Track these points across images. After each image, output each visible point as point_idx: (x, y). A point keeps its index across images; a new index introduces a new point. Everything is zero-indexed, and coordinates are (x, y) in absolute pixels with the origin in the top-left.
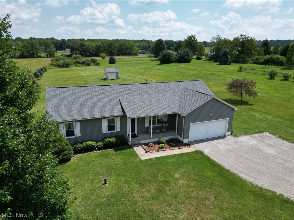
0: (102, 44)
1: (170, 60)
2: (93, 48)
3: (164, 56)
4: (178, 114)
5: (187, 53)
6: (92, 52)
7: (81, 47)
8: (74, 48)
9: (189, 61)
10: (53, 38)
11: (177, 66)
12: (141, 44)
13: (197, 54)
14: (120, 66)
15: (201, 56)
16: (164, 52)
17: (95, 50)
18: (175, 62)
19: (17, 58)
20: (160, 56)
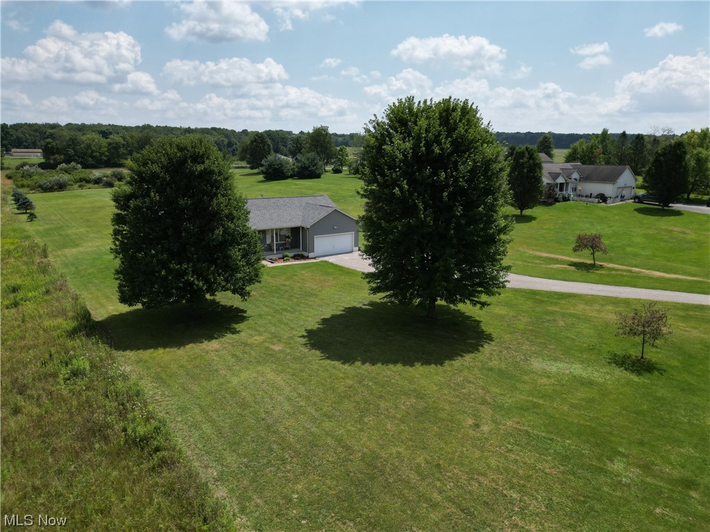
0: (124, 139)
1: (283, 173)
2: (100, 147)
3: (270, 166)
4: (303, 228)
5: (313, 160)
6: (101, 156)
7: (70, 145)
8: (52, 148)
9: (318, 176)
11: (297, 185)
13: (334, 162)
15: (342, 165)
16: (271, 158)
17: (107, 153)
18: (292, 177)
20: (262, 165)
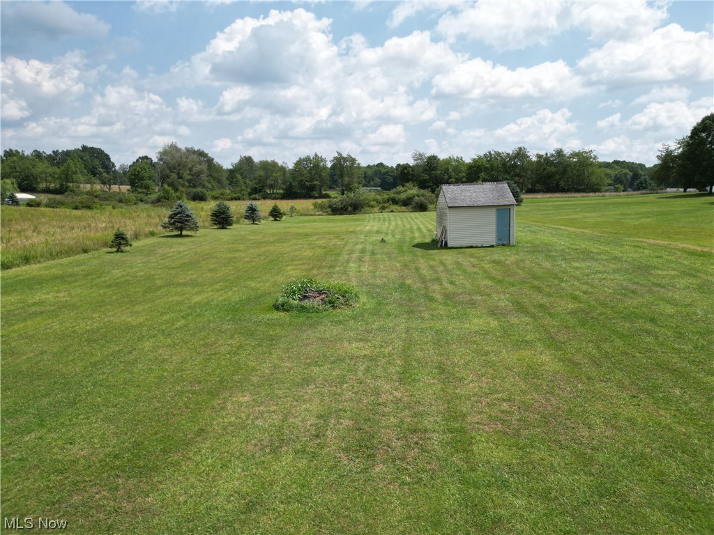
10: (382, 164)
12: (609, 171)
14: (533, 210)
19: (277, 199)
